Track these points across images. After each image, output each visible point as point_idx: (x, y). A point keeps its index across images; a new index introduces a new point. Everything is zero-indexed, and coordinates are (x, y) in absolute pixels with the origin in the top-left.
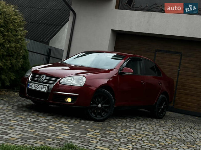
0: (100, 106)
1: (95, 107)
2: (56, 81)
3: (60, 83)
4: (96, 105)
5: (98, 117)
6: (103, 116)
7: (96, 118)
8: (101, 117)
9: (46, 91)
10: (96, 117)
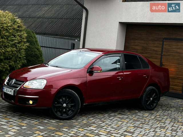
0: (65, 105)
1: (59, 107)
2: (20, 85)
3: (24, 87)
4: (61, 105)
5: (63, 116)
6: (69, 114)
7: (61, 117)
8: (66, 115)
9: (12, 94)
10: (62, 115)
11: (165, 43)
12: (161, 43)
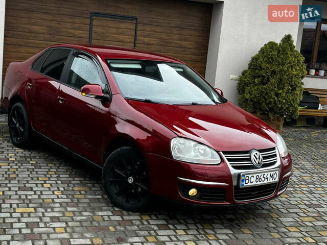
9: (277, 180)
11: (95, 22)
12: (88, 21)
